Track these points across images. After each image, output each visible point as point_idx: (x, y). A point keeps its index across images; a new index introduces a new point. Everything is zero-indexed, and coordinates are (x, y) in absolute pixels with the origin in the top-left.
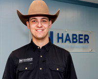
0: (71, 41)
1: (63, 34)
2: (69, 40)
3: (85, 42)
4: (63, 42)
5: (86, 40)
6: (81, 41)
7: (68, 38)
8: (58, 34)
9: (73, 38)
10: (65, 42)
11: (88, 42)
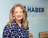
0: (35, 11)
1: (30, 8)
2: (34, 11)
3: (42, 12)
4: (30, 12)
5: (43, 11)
6: (40, 11)
7: (33, 10)
8: (28, 8)
9: (36, 10)
10: (32, 12)
11: (44, 12)
